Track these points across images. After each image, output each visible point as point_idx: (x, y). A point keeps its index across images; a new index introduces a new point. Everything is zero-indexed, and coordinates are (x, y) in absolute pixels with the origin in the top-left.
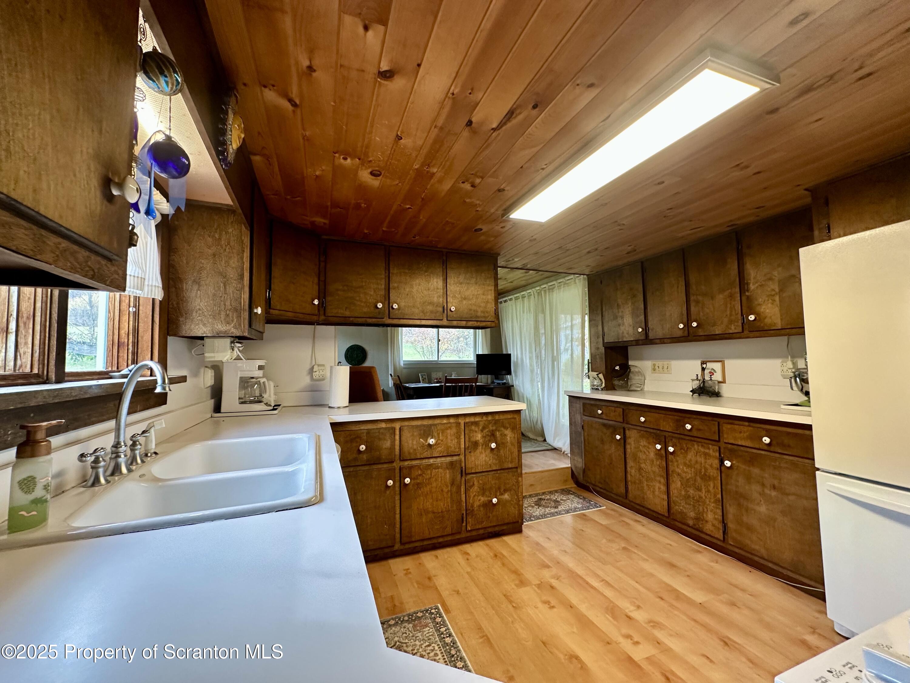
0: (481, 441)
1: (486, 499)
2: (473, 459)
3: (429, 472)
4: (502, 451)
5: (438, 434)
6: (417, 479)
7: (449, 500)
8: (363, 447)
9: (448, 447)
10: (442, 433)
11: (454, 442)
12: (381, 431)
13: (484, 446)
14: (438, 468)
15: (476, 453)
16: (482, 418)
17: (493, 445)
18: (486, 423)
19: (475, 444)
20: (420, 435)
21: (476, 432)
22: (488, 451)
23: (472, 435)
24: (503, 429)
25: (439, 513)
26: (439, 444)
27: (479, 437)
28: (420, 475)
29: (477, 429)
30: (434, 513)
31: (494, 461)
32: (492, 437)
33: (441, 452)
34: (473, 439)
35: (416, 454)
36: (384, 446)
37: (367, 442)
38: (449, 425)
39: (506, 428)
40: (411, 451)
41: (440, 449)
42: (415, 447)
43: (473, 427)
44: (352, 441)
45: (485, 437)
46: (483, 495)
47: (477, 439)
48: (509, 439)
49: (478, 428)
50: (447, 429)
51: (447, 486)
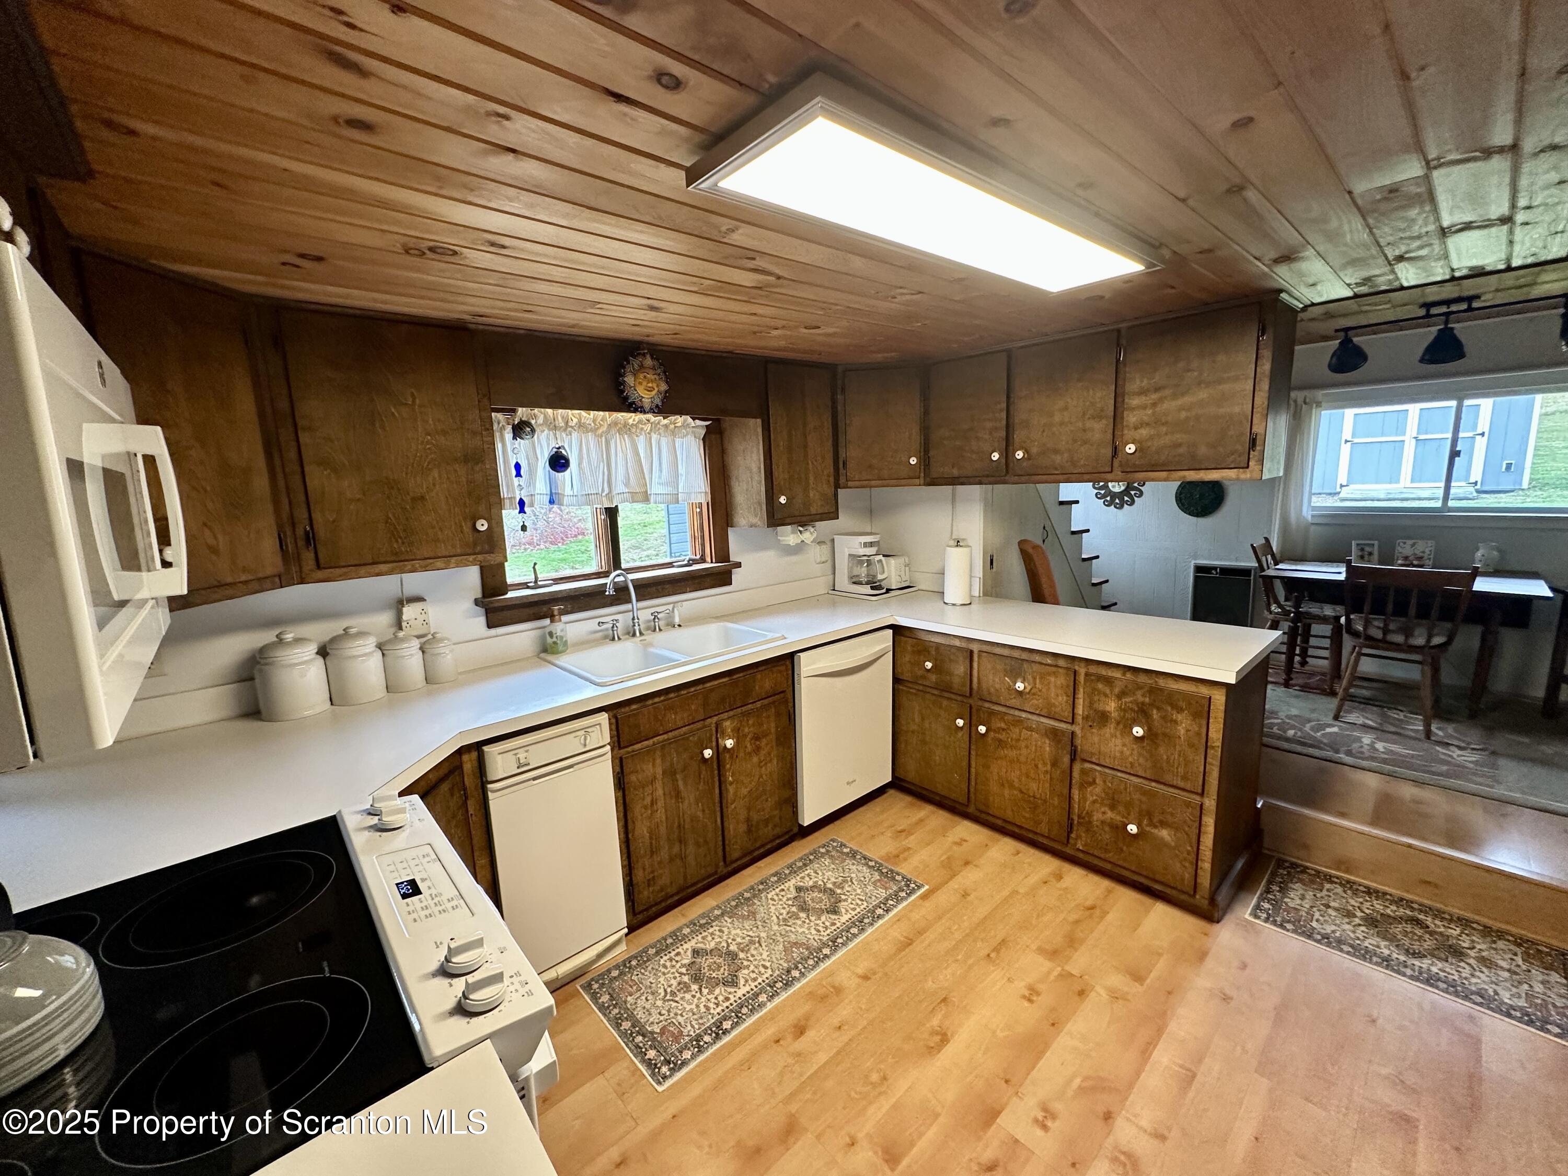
0: (1114, 715)
1: (1119, 818)
2: (1096, 739)
3: (1017, 730)
4: (1162, 750)
5: (1034, 679)
6: (999, 733)
7: (1047, 785)
8: (929, 665)
9: (1050, 705)
10: (1041, 678)
11: (1060, 698)
12: (953, 650)
13: (1121, 726)
14: (1030, 729)
15: (1102, 732)
16: (1124, 674)
17: (1138, 731)
18: (1130, 687)
19: (1104, 718)
20: (1005, 670)
21: (1106, 695)
22: (1127, 740)
23: (1096, 698)
24: (1169, 709)
25: (1029, 796)
26: (1034, 694)
27: (1111, 706)
28: (1003, 730)
29: (1108, 691)
30: (1021, 792)
31: (1141, 760)
32: (1142, 714)
33: (1037, 707)
34: (1101, 707)
35: (999, 697)
36: (956, 672)
37: (936, 660)
38: (1054, 669)
39: (1180, 710)
40: (992, 690)
41: (1035, 702)
42: (997, 686)
43: (1100, 686)
44: (919, 652)
45: (1125, 710)
46: (1113, 807)
47: (1108, 708)
48: (1182, 732)
49: (1111, 691)
50: (1049, 674)
51: (1045, 764)
